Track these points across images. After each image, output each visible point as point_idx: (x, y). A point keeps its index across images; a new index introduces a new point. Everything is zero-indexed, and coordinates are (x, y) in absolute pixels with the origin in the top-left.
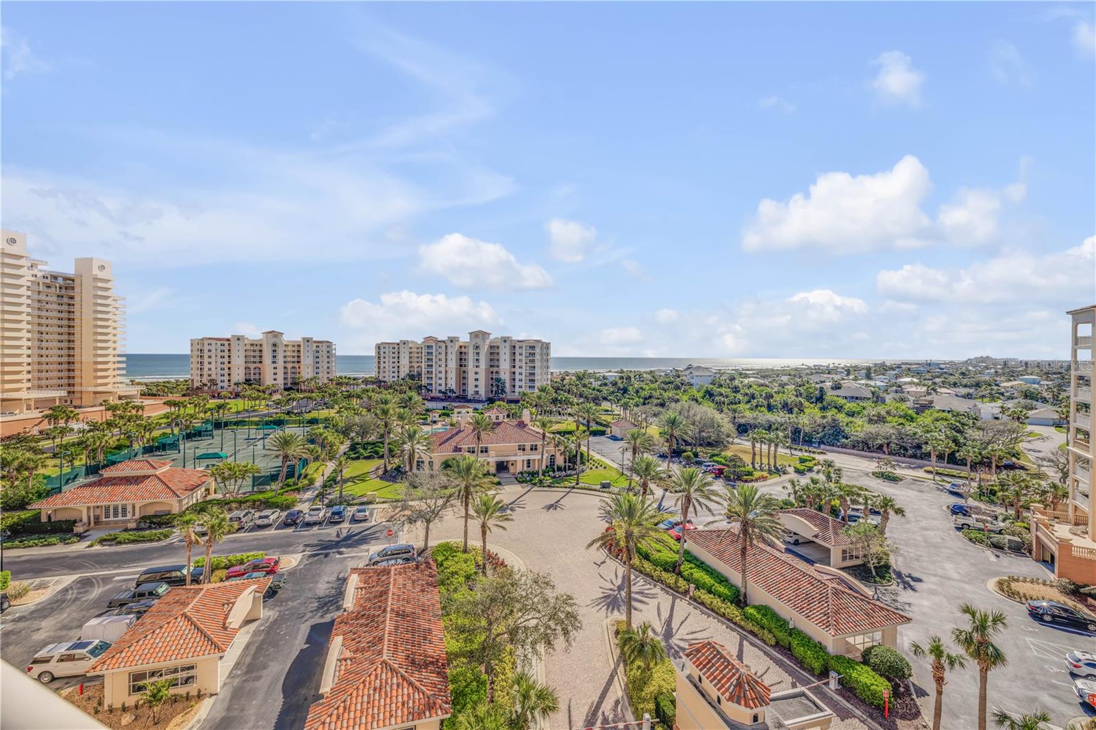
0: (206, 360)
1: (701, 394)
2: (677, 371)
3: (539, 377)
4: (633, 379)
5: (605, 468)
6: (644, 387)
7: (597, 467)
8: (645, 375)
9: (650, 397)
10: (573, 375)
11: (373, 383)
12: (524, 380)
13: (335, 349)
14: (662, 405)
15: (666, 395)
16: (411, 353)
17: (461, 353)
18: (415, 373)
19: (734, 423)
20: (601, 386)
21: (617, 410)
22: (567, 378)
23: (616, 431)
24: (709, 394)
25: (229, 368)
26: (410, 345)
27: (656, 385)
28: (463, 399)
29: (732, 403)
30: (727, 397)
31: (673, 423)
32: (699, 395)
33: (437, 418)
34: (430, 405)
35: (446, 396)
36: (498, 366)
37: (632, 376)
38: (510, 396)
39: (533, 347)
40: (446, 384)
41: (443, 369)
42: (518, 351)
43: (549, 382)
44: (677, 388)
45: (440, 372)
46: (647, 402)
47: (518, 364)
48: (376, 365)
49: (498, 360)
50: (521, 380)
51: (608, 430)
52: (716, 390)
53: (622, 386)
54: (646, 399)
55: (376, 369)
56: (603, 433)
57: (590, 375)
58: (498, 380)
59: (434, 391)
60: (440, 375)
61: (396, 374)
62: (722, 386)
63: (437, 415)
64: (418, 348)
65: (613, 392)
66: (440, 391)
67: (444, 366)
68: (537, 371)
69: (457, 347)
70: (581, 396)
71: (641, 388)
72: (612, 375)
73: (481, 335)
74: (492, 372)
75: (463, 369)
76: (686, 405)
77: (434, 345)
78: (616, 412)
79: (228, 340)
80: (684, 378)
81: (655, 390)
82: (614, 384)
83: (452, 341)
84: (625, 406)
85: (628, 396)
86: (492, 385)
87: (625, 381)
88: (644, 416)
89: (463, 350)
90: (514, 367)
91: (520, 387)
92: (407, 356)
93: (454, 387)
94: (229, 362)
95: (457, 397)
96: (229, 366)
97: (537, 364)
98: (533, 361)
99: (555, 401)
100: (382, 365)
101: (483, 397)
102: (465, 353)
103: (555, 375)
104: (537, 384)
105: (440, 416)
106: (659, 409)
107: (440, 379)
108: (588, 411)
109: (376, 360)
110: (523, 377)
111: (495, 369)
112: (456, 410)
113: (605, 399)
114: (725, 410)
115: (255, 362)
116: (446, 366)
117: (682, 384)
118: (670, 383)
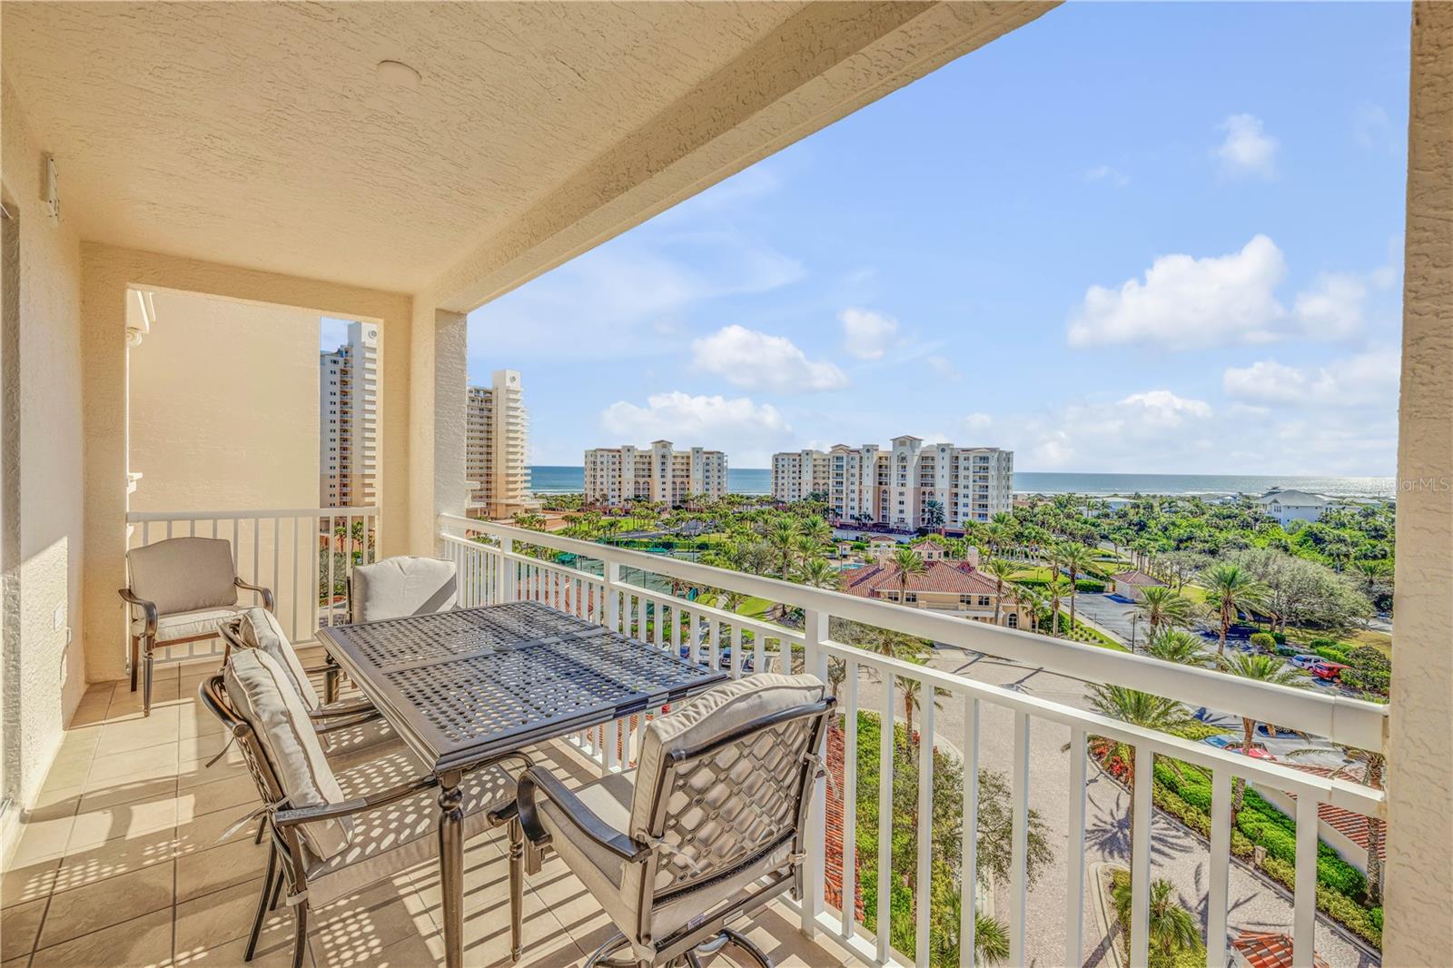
0: (599, 473)
1: (1298, 537)
2: (1248, 497)
3: (995, 502)
4: (1157, 509)
5: (1101, 642)
6: (1178, 522)
7: (1087, 640)
8: (1180, 503)
9: (1190, 538)
10: (1051, 499)
11: (770, 503)
12: (970, 506)
13: (727, 462)
14: (1213, 553)
15: (1221, 536)
16: (815, 466)
17: (880, 467)
18: (821, 493)
19: (1368, 592)
20: (1098, 517)
21: (1126, 555)
22: (1040, 503)
23: (1124, 588)
24: (1317, 539)
25: (620, 483)
26: (814, 456)
27: (1202, 520)
28: (883, 528)
29: (1366, 557)
30: (1355, 544)
31: (1229, 582)
32: (1291, 541)
33: (848, 552)
34: (838, 534)
35: (861, 524)
36: (932, 485)
37: (1156, 504)
38: (950, 527)
39: (985, 459)
40: (860, 508)
41: (856, 488)
42: (962, 463)
43: (1010, 509)
44: (1245, 525)
45: (853, 492)
46: (1182, 546)
47: (961, 482)
48: (773, 481)
49: (932, 476)
50: (966, 505)
51: (1109, 586)
52: (1330, 532)
53: (1136, 519)
54: (1181, 541)
55: (773, 487)
56: (1099, 590)
57: (1080, 501)
58: (933, 504)
59: (844, 517)
60: (852, 496)
61: (796, 494)
62: (1343, 525)
63: (848, 547)
64: (824, 460)
65: (1120, 528)
66: (852, 517)
67: (857, 483)
68: (992, 492)
69: (875, 458)
70: (1063, 531)
71: (1173, 524)
72: (1119, 500)
73: (908, 443)
74: (924, 493)
75: (883, 487)
76: (1262, 555)
77: (845, 455)
78: (1124, 559)
79: (619, 451)
80: (1260, 510)
81: (1200, 527)
82: (1123, 515)
83: (868, 451)
84: (1142, 551)
85: (1147, 535)
86: (923, 511)
87: (1142, 511)
88: (1176, 568)
89: (884, 462)
90: (956, 486)
91: (966, 515)
92: (810, 469)
93: (870, 512)
94: (620, 476)
95: (875, 525)
96: (619, 479)
97: (992, 483)
98: (985, 478)
99: (1019, 537)
100: (780, 481)
101: (911, 527)
102: (886, 467)
103: (1020, 499)
104: (991, 512)
105: (852, 549)
106: (1207, 558)
107: (853, 500)
108: (1072, 554)
109: (773, 475)
110: (970, 501)
111: (928, 489)
112: (873, 543)
113: (1104, 537)
114: (1350, 567)
115: (644, 476)
116: (861, 483)
117: (1257, 520)
118: (1229, 517)
